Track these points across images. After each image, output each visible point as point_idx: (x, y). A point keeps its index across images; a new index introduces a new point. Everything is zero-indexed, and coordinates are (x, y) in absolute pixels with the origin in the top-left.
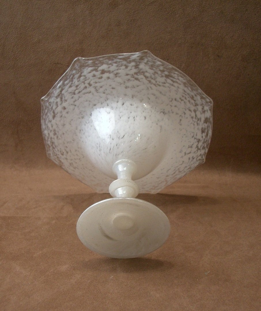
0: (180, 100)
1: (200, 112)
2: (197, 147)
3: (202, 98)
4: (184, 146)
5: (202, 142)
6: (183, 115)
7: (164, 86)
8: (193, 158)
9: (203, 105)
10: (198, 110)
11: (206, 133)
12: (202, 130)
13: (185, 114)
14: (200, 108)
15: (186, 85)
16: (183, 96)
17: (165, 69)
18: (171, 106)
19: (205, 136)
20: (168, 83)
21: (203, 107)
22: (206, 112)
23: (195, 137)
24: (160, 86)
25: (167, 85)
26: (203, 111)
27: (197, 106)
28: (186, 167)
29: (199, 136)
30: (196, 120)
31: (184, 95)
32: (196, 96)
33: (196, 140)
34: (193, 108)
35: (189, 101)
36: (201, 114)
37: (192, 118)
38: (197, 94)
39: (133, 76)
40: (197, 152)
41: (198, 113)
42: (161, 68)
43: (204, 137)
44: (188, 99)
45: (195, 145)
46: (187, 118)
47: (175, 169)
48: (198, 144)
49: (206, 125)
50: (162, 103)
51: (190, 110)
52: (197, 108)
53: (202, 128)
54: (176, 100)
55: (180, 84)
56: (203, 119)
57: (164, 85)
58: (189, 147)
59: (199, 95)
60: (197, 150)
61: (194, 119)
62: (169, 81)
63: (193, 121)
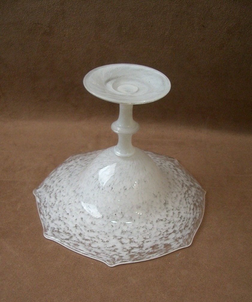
0: (180, 216)
1: (175, 237)
2: (132, 248)
3: (189, 234)
4: (131, 233)
5: (140, 251)
6: (167, 222)
7: (186, 203)
8: (116, 250)
9: (183, 238)
10: (176, 234)
11: (152, 251)
12: (155, 245)
13: (169, 223)
14: (179, 235)
15: (195, 220)
16: (184, 218)
17: (200, 203)
18: (173, 210)
19: (149, 251)
20: (190, 206)
21: (181, 238)
22: (177, 242)
23: (145, 242)
24: (186, 200)
26: (177, 239)
27: (180, 232)
28: (99, 248)
29: (147, 245)
30: (165, 236)
31: (186, 219)
32: (189, 228)
33: (141, 243)
34: (176, 229)
35: (182, 224)
36: (173, 238)
37: (167, 231)
38: (191, 230)
39: (183, 184)
40: (126, 251)
41: (173, 235)
42: (199, 200)
43: (147, 251)
44: (184, 223)
45: (133, 245)
46: (165, 226)
47: (94, 238)
48: (137, 248)
49: (162, 248)
50: (173, 202)
51: (174, 227)
52: (178, 233)
53: (158, 245)
54: (179, 213)
55: (193, 214)
56: (168, 242)
57: (188, 203)
58: (130, 239)
59: (191, 231)
60: (128, 250)
61: (166, 233)
62: (192, 207)
63: (164, 233)
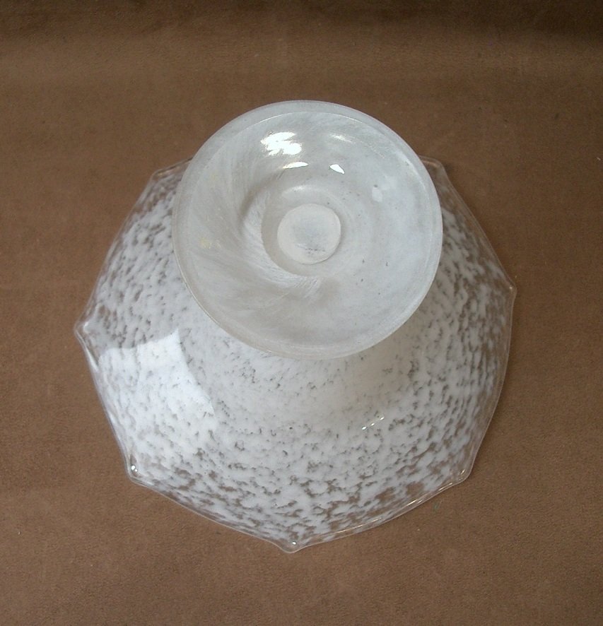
0: (446, 399)
1: (432, 463)
2: (335, 505)
3: (466, 448)
4: (331, 466)
5: (353, 510)
6: (416, 422)
7: (464, 350)
8: (298, 513)
9: (450, 461)
10: (436, 452)
11: (380, 506)
12: (388, 490)
13: (420, 426)
14: (442, 455)
15: (482, 400)
16: (457, 402)
17: (497, 338)
18: (429, 384)
19: (372, 509)
20: (473, 355)
21: (448, 461)
22: (436, 477)
23: (363, 485)
24: (462, 340)
25: (469, 355)
26: (437, 465)
27: (444, 447)
28: (260, 511)
29: (368, 493)
30: (410, 463)
31: (461, 403)
32: (467, 431)
33: (354, 490)
34: (437, 438)
35: (451, 421)
36: (429, 466)
37: (414, 449)
38: (472, 433)
39: (458, 277)
40: (320, 514)
41: (428, 459)
42: (496, 330)
43: (368, 508)
44: (455, 417)
45: (338, 496)
46: (411, 436)
47: (246, 484)
48: (346, 503)
49: (403, 495)
50: (430, 359)
51: (430, 435)
52: (440, 450)
53: (392, 489)
54: (445, 388)
55: (479, 383)
56: (416, 478)
57: (468, 349)
58: (329, 483)
59: (471, 438)
60: (325, 511)
61: (411, 456)
62: (478, 356)
63: (407, 455)
